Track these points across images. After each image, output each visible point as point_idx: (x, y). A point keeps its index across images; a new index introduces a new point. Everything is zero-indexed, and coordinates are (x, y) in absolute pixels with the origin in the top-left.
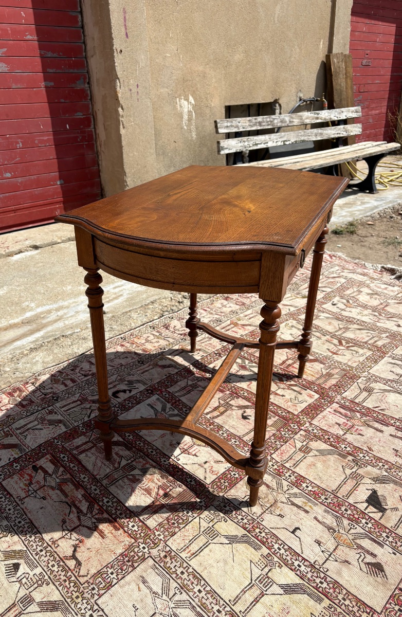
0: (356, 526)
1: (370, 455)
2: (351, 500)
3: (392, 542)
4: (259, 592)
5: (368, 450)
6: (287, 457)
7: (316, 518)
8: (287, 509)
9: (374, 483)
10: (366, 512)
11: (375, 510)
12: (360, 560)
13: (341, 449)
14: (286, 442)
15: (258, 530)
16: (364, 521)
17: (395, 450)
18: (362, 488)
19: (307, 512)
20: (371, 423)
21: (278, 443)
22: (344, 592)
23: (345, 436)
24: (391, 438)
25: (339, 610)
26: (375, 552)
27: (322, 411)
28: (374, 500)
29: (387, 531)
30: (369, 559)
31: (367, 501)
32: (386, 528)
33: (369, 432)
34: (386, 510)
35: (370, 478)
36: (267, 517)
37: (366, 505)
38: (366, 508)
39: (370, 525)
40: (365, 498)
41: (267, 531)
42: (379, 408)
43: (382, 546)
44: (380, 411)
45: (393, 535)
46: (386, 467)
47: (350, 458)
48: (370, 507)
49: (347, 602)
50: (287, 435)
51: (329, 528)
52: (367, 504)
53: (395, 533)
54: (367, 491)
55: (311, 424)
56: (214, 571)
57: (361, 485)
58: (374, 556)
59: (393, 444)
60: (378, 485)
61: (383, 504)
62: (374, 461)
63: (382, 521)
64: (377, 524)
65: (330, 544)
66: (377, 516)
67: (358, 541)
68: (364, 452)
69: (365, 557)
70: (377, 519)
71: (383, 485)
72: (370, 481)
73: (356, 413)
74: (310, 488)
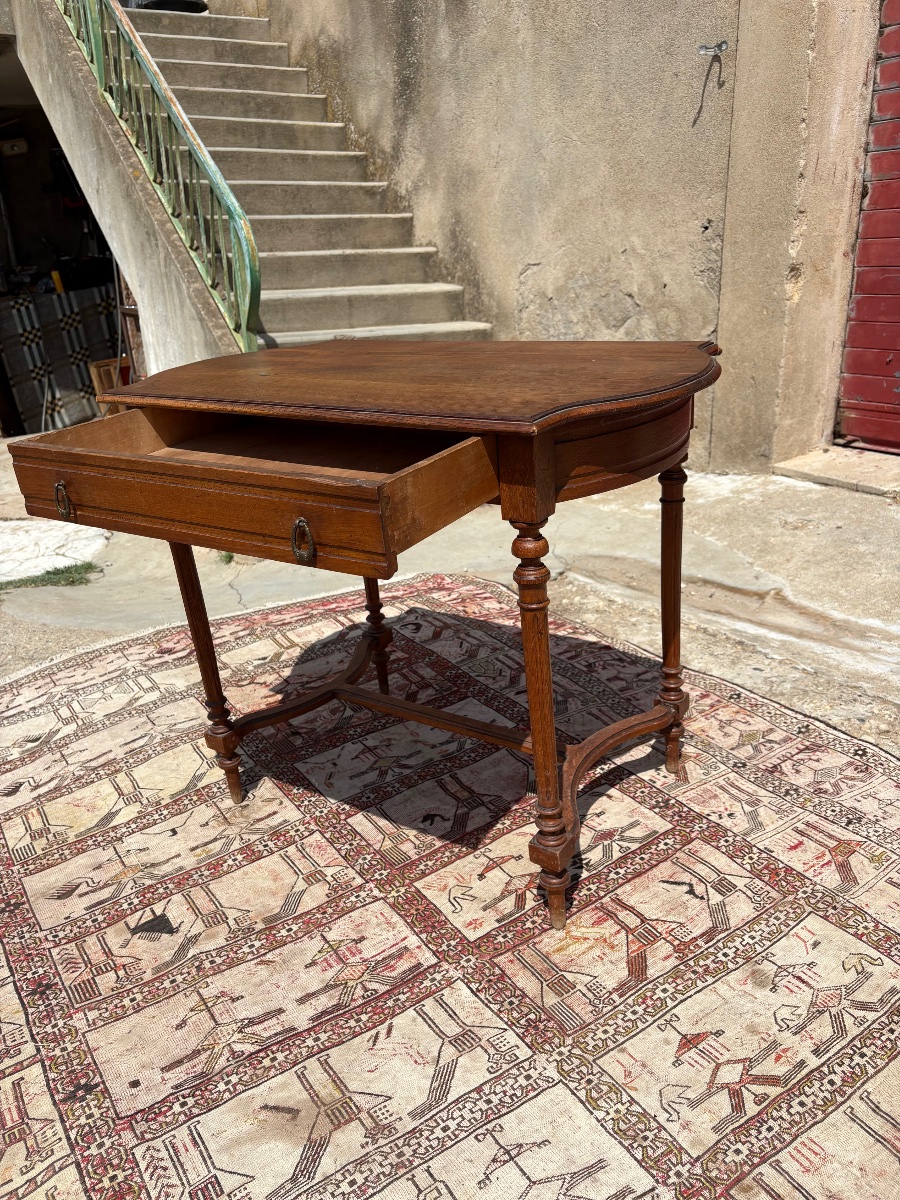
0: (134, 890)
1: (250, 957)
2: (177, 898)
3: (84, 923)
4: (126, 792)
5: (263, 958)
6: (312, 854)
7: (179, 855)
8: (211, 833)
9: (188, 936)
10: (148, 909)
11: (143, 921)
12: (89, 881)
13: (290, 922)
14: (345, 858)
15: (195, 798)
16: (136, 901)
17: (238, 999)
18: (190, 917)
19: (193, 849)
20: (336, 993)
21: (347, 846)
22: (68, 857)
23: (319, 938)
24: (274, 1006)
25: (55, 847)
26: (84, 898)
27: (411, 926)
28: (160, 925)
29: (104, 925)
30: (83, 888)
31: (163, 915)
32: (109, 925)
33: (313, 980)
34: (133, 935)
35: (200, 934)
36: (211, 812)
37: (158, 912)
38: (153, 911)
39: (125, 906)
40: (170, 915)
41: (190, 806)
42: (382, 1036)
43: (86, 909)
44: (374, 1032)
45: (93, 929)
46: (207, 964)
47: (260, 926)
48: (152, 917)
49: (57, 856)
50: (360, 861)
51: (153, 865)
52: (158, 914)
53: (93, 933)
54: (179, 921)
55: (376, 899)
56: (169, 761)
57: (193, 917)
58: (81, 896)
59: (255, 1003)
60: (180, 941)
61: (144, 934)
62: (232, 955)
63: (121, 924)
64: (122, 916)
65: (131, 860)
66: (133, 921)
67: (115, 886)
68: (263, 951)
69: (88, 885)
70: (128, 919)
71: (176, 949)
72: (194, 931)
73: (388, 988)
74: (230, 862)
